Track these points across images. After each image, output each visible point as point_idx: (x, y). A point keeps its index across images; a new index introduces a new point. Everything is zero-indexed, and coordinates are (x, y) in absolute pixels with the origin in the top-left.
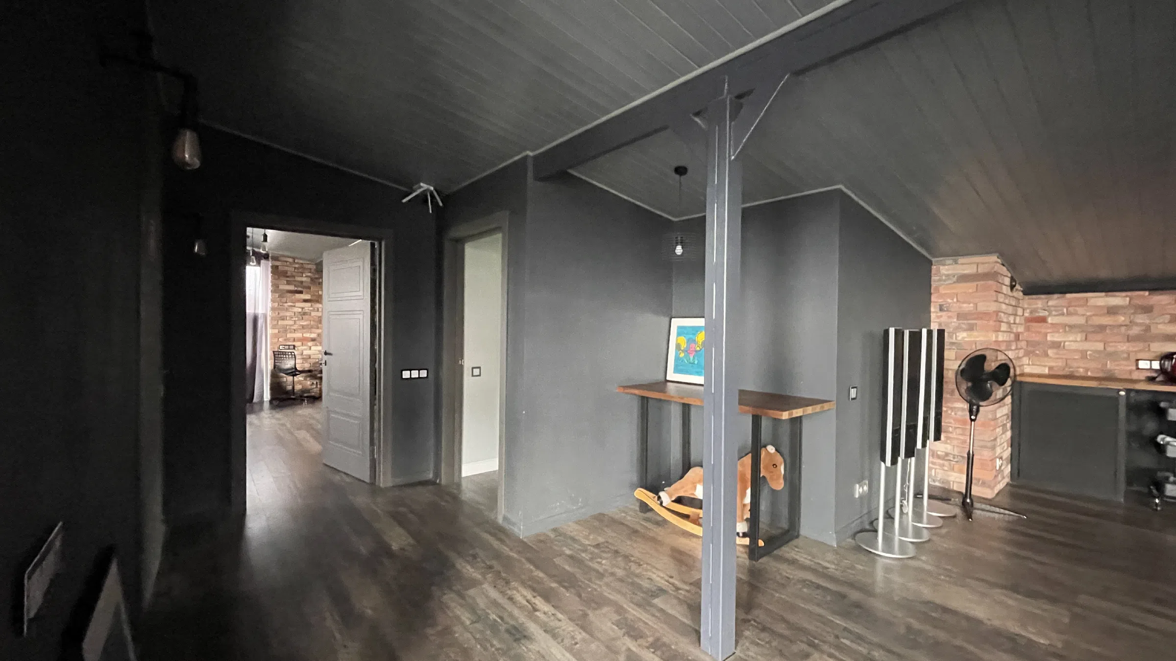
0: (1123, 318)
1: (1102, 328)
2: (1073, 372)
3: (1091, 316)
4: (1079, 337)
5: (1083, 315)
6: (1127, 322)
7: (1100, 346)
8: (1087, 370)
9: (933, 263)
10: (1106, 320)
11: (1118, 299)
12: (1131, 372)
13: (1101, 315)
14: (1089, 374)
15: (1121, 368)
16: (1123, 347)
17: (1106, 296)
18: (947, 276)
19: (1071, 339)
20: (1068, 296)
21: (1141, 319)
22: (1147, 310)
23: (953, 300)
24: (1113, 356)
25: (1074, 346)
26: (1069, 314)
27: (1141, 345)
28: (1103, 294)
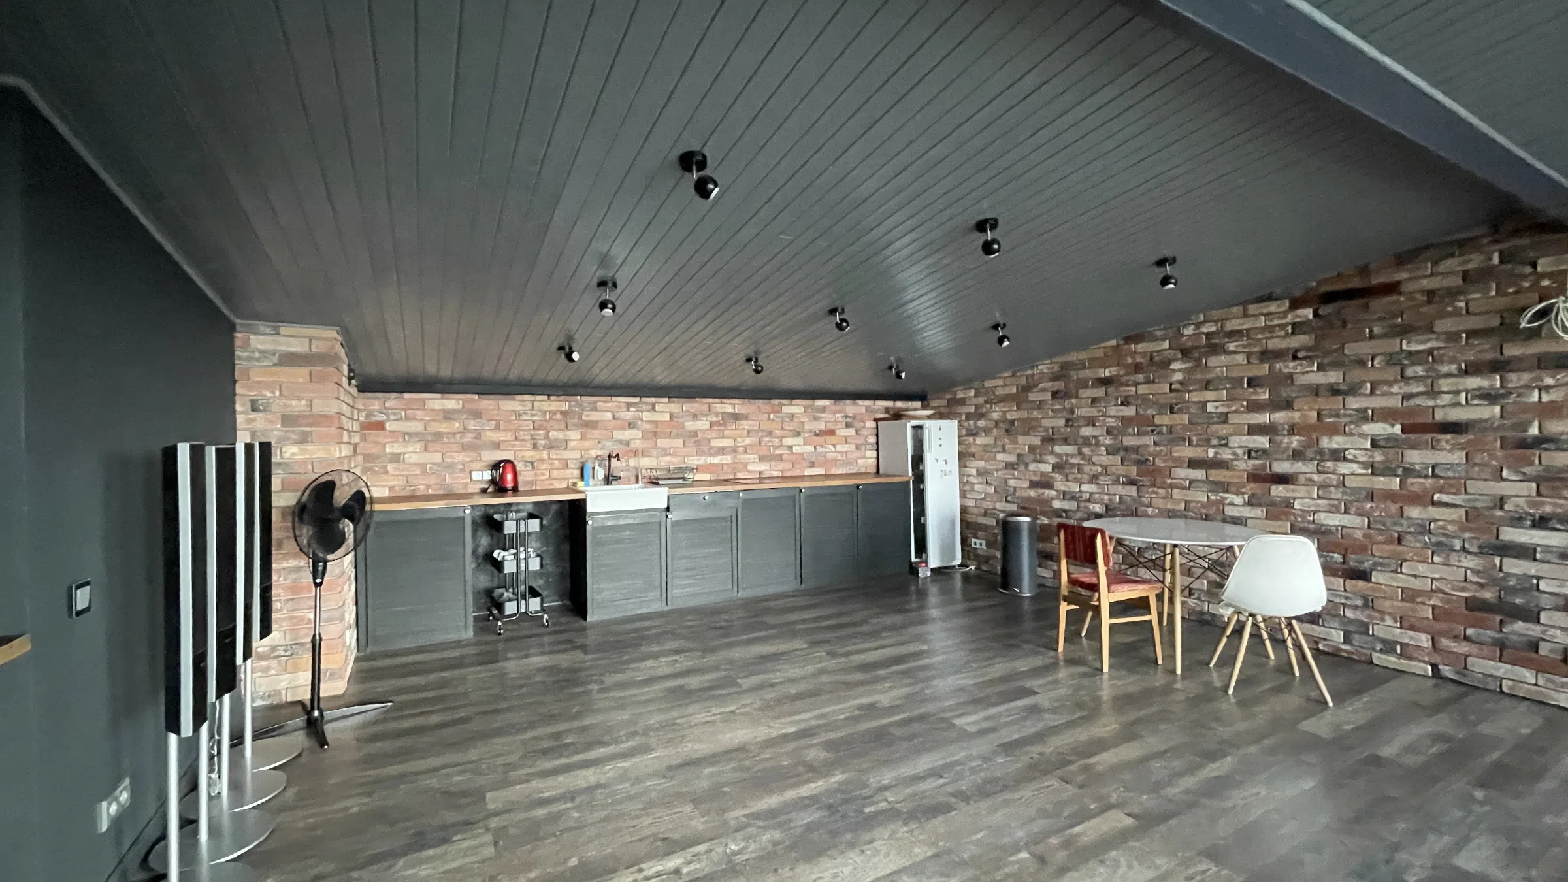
0: (457, 425)
1: (438, 436)
2: (414, 490)
3: (429, 421)
4: (418, 447)
5: (422, 420)
6: (461, 429)
7: (437, 458)
8: (428, 486)
9: (238, 328)
10: (443, 427)
11: (452, 403)
12: (466, 485)
13: (439, 421)
14: (430, 491)
15: (458, 482)
16: (459, 457)
17: (442, 398)
18: (262, 352)
19: (411, 449)
20: (407, 396)
21: (472, 425)
22: (477, 415)
23: (273, 392)
24: (450, 467)
25: (412, 458)
26: (407, 418)
27: (473, 455)
28: (439, 396)
